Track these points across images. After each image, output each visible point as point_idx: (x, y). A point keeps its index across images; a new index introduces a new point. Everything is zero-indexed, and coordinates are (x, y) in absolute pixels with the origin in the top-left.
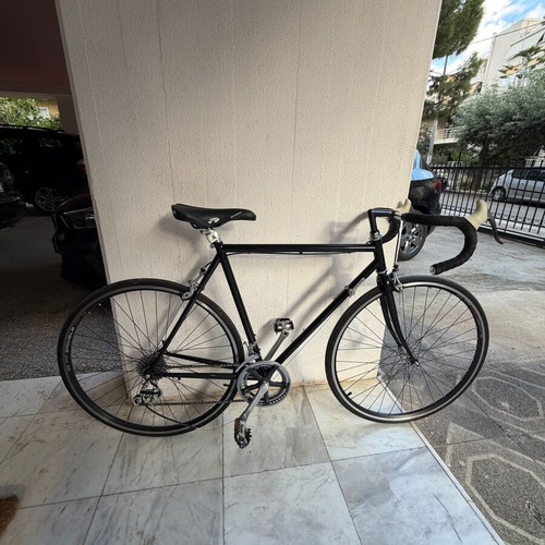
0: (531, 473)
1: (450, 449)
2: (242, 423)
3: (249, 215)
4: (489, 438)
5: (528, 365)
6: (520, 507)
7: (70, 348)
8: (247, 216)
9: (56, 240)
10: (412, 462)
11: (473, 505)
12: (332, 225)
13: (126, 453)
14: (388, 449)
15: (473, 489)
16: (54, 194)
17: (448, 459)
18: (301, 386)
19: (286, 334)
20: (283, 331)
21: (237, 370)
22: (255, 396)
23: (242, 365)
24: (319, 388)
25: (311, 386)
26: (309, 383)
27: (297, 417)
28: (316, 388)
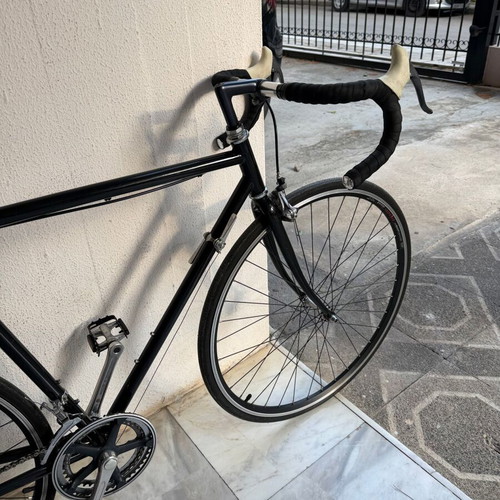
0: (478, 395)
1: (390, 409)
4: (426, 371)
5: (437, 252)
6: (480, 446)
10: (355, 454)
11: (438, 475)
12: (145, 120)
14: (321, 451)
15: (429, 451)
17: (393, 425)
18: (162, 409)
19: (118, 350)
20: (111, 346)
21: (44, 461)
22: (97, 482)
23: (52, 447)
24: (193, 399)
25: (178, 401)
26: (174, 397)
27: (174, 467)
28: (188, 401)
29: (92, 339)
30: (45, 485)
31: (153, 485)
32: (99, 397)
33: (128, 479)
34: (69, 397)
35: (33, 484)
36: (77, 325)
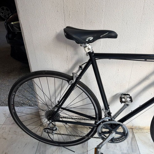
2: (98, 150)
3: (113, 35)
7: (13, 102)
8: (111, 35)
9: (7, 37)
13: (41, 152)
16: (7, 10)
18: (131, 128)
19: (128, 105)
20: (126, 103)
21: (97, 124)
22: (107, 137)
23: (101, 121)
24: (142, 131)
25: (137, 129)
26: (136, 127)
27: (128, 147)
28: (140, 131)
29: (121, 98)
30: (95, 129)
31: (120, 148)
32: (117, 115)
33: (115, 142)
34: (110, 111)
35: (92, 127)
36: (118, 92)
